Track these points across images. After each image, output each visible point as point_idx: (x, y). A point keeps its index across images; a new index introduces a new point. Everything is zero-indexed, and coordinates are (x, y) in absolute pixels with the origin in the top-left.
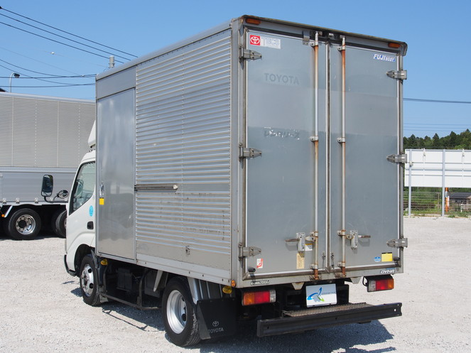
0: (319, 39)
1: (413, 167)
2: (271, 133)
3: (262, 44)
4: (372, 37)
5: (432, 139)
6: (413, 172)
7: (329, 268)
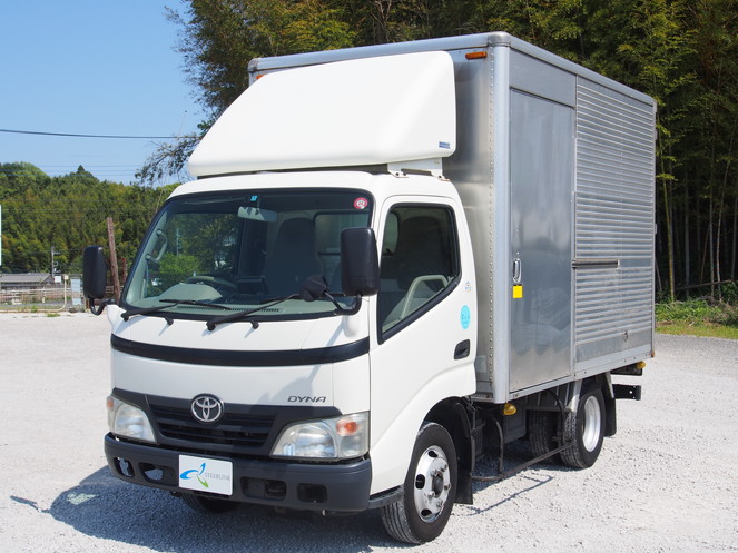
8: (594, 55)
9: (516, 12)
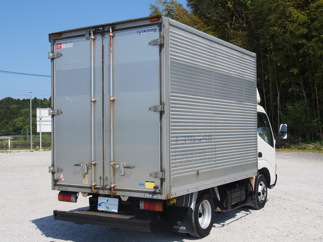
0: (94, 34)
1: (42, 120)
2: (68, 99)
3: (63, 47)
4: (130, 20)
5: (48, 100)
6: (42, 123)
7: (103, 186)
8: (313, 40)
9: (281, 24)
